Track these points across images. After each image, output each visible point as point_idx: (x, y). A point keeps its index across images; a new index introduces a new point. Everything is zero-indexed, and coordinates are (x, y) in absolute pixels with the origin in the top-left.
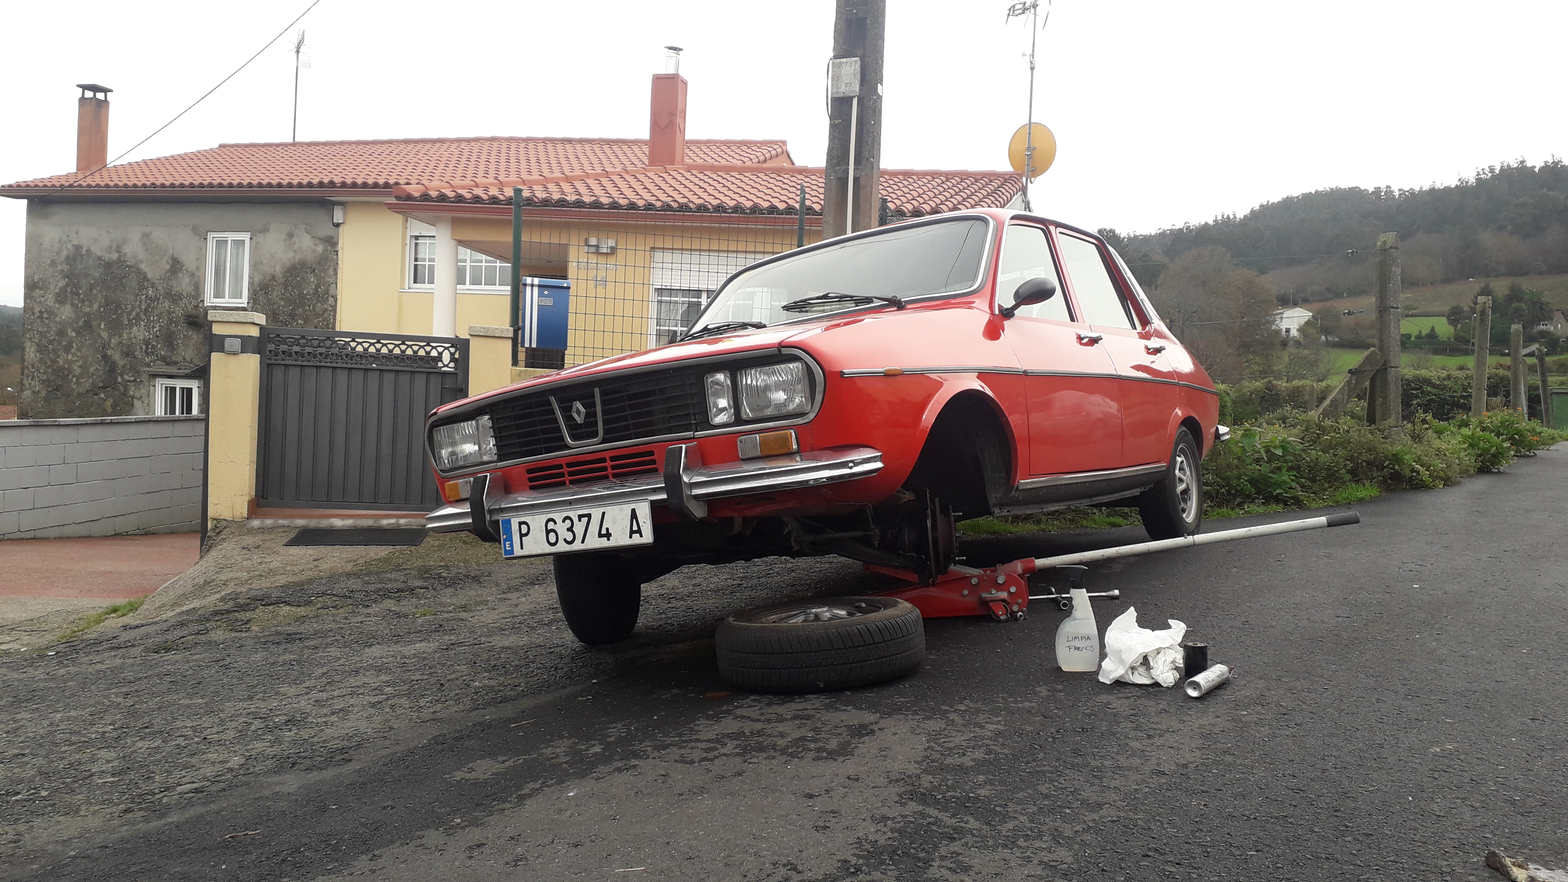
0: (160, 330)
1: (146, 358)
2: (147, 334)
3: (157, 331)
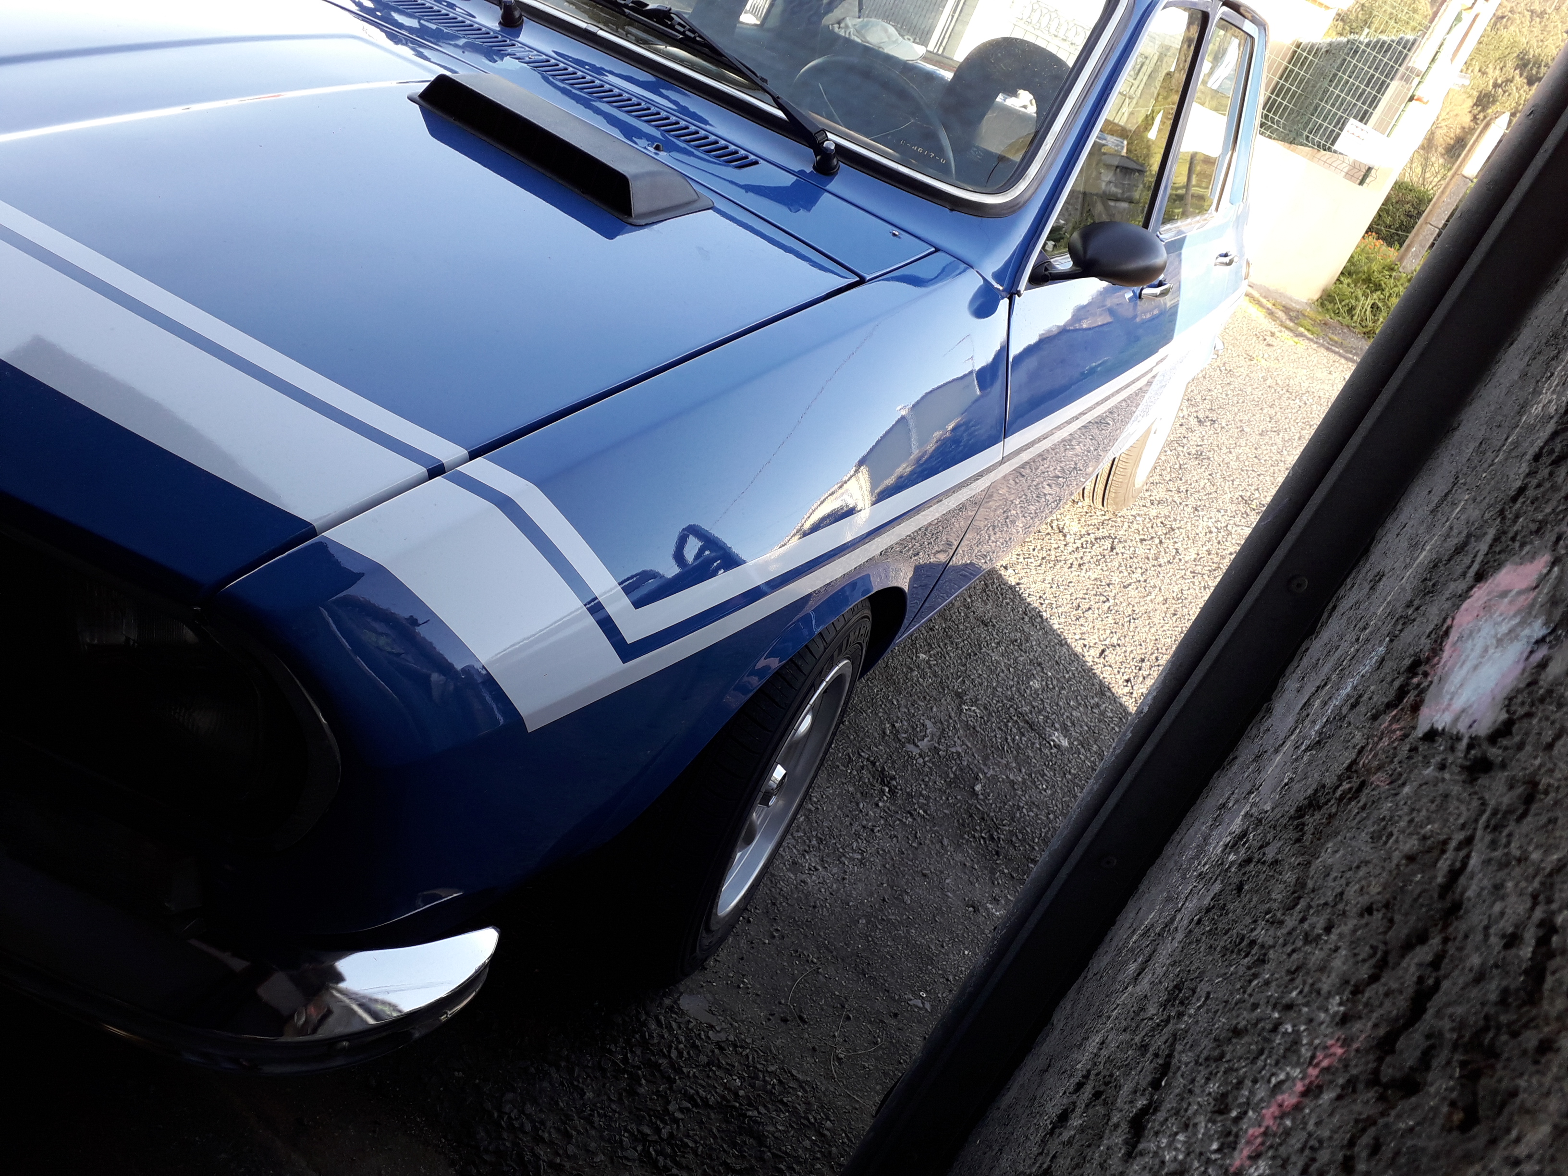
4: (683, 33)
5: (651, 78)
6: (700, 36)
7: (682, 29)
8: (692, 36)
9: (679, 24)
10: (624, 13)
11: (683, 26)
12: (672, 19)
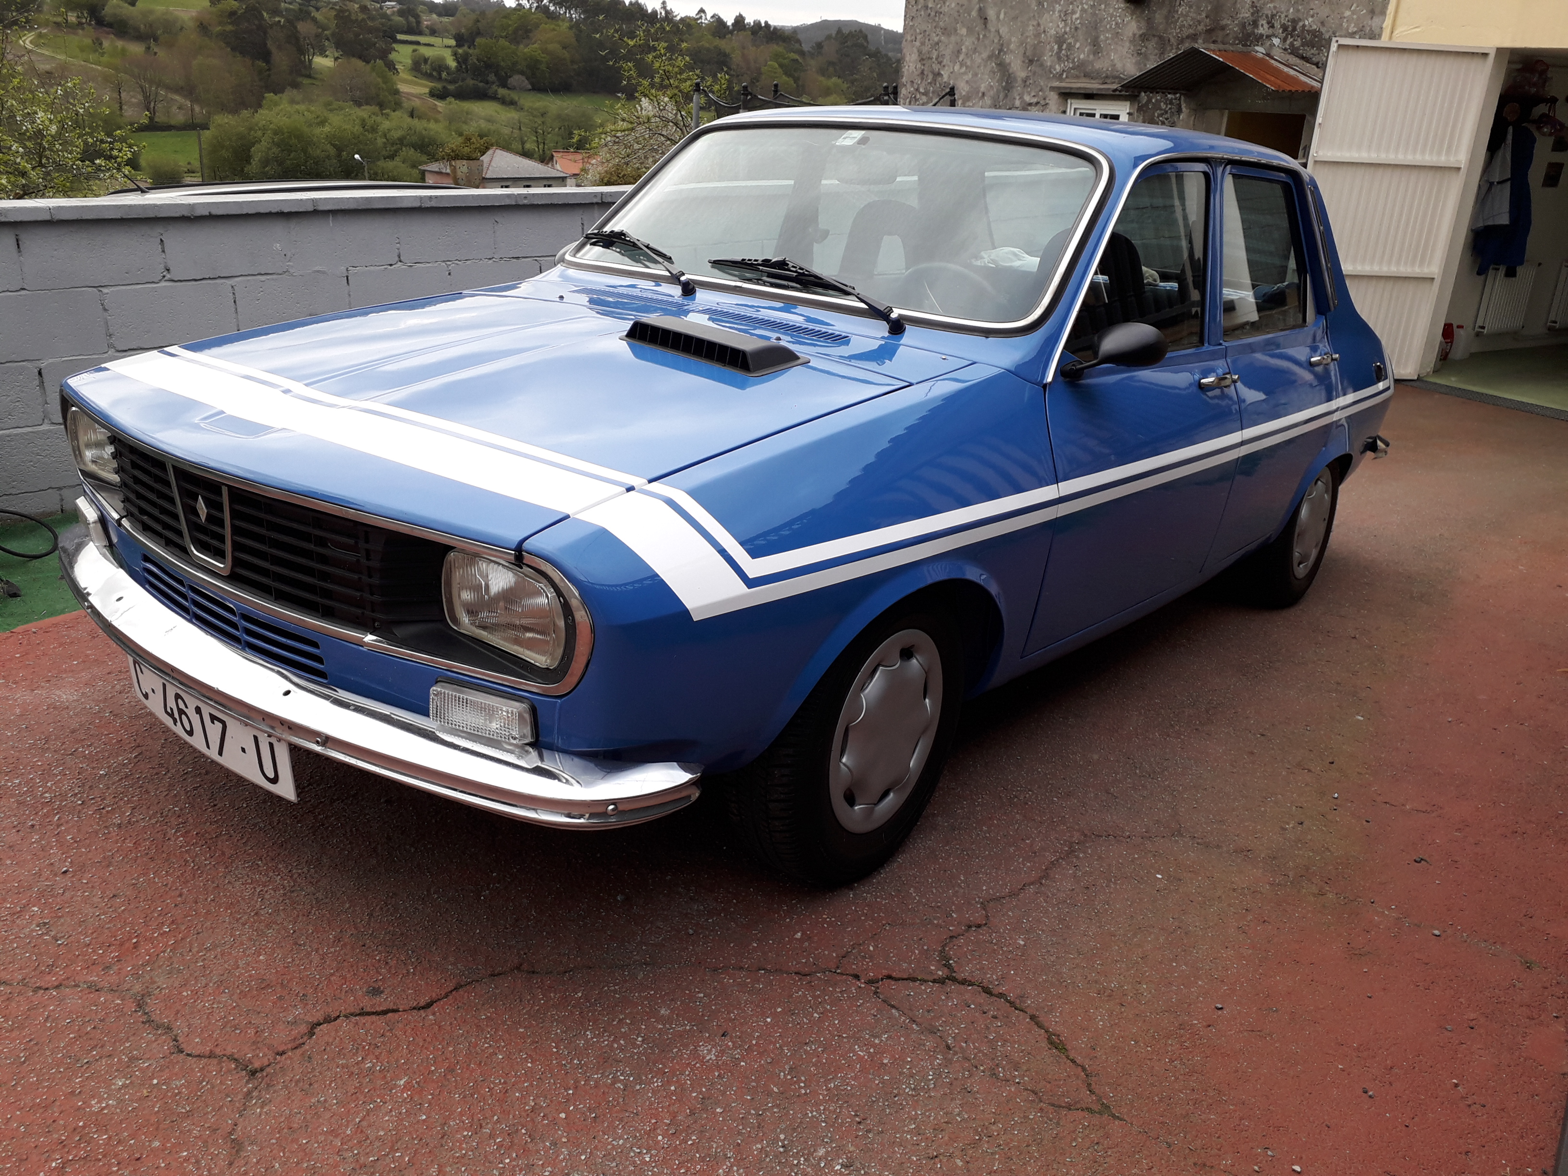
0: (1081, 17)
1: (1057, 67)
2: (1061, 25)
3: (1077, 19)
4: (796, 272)
5: (782, 305)
6: (807, 271)
7: (794, 269)
8: (801, 271)
9: (793, 267)
10: (758, 270)
11: (796, 267)
12: (788, 264)
